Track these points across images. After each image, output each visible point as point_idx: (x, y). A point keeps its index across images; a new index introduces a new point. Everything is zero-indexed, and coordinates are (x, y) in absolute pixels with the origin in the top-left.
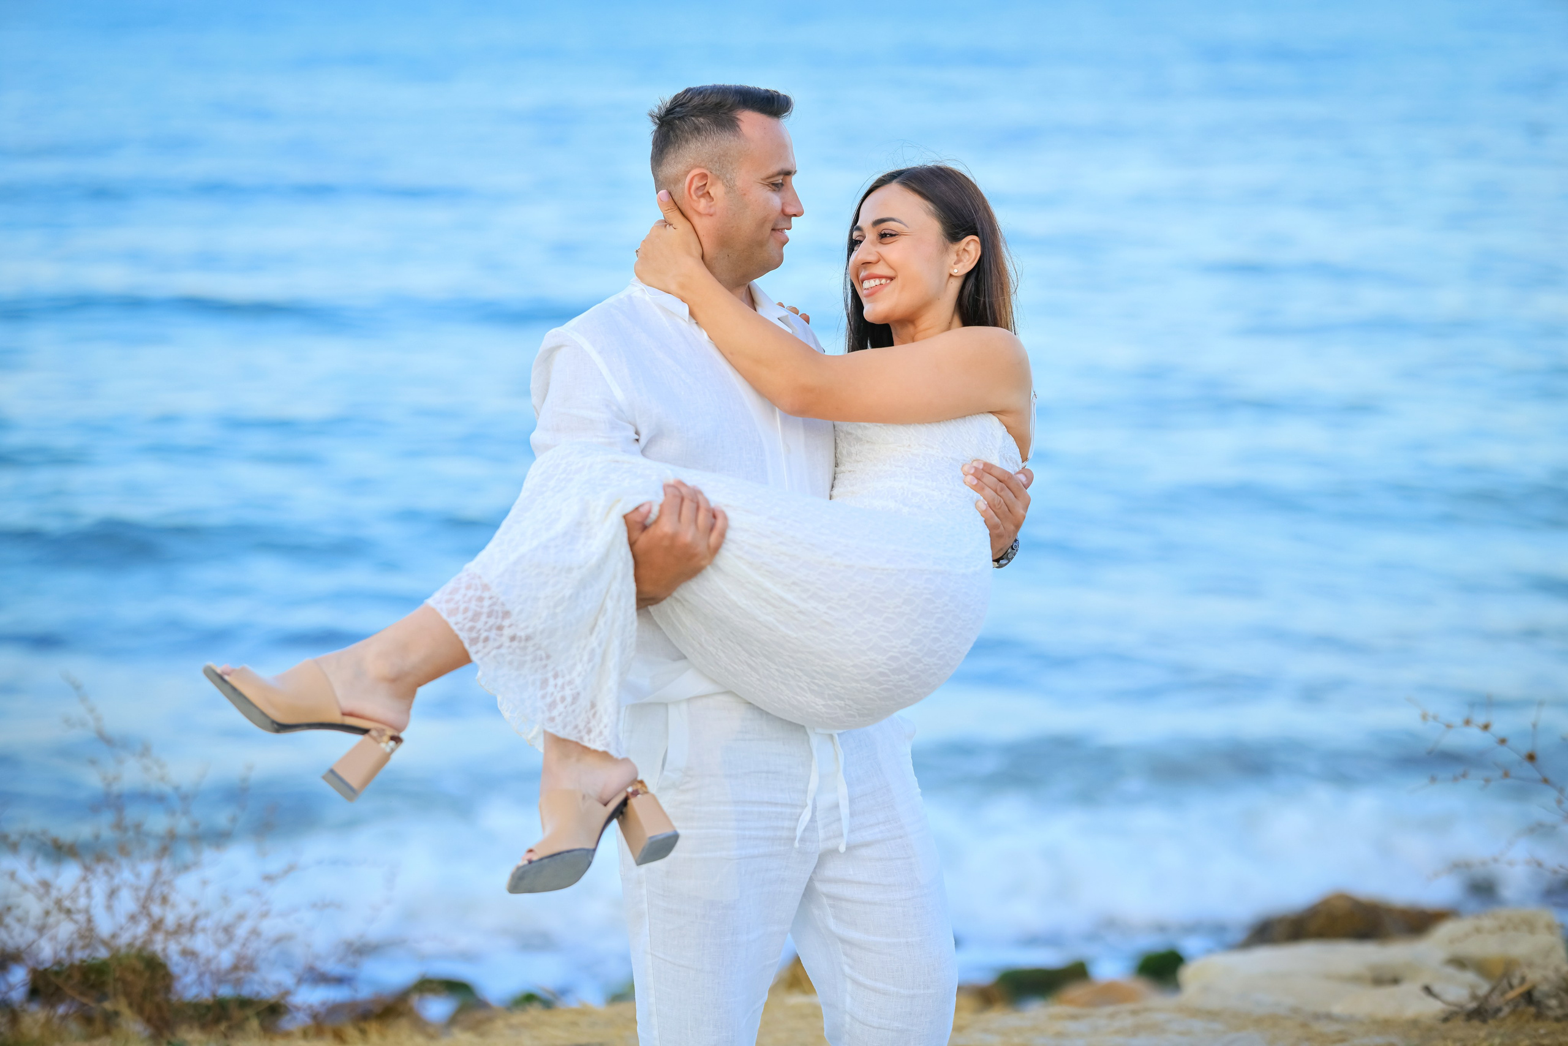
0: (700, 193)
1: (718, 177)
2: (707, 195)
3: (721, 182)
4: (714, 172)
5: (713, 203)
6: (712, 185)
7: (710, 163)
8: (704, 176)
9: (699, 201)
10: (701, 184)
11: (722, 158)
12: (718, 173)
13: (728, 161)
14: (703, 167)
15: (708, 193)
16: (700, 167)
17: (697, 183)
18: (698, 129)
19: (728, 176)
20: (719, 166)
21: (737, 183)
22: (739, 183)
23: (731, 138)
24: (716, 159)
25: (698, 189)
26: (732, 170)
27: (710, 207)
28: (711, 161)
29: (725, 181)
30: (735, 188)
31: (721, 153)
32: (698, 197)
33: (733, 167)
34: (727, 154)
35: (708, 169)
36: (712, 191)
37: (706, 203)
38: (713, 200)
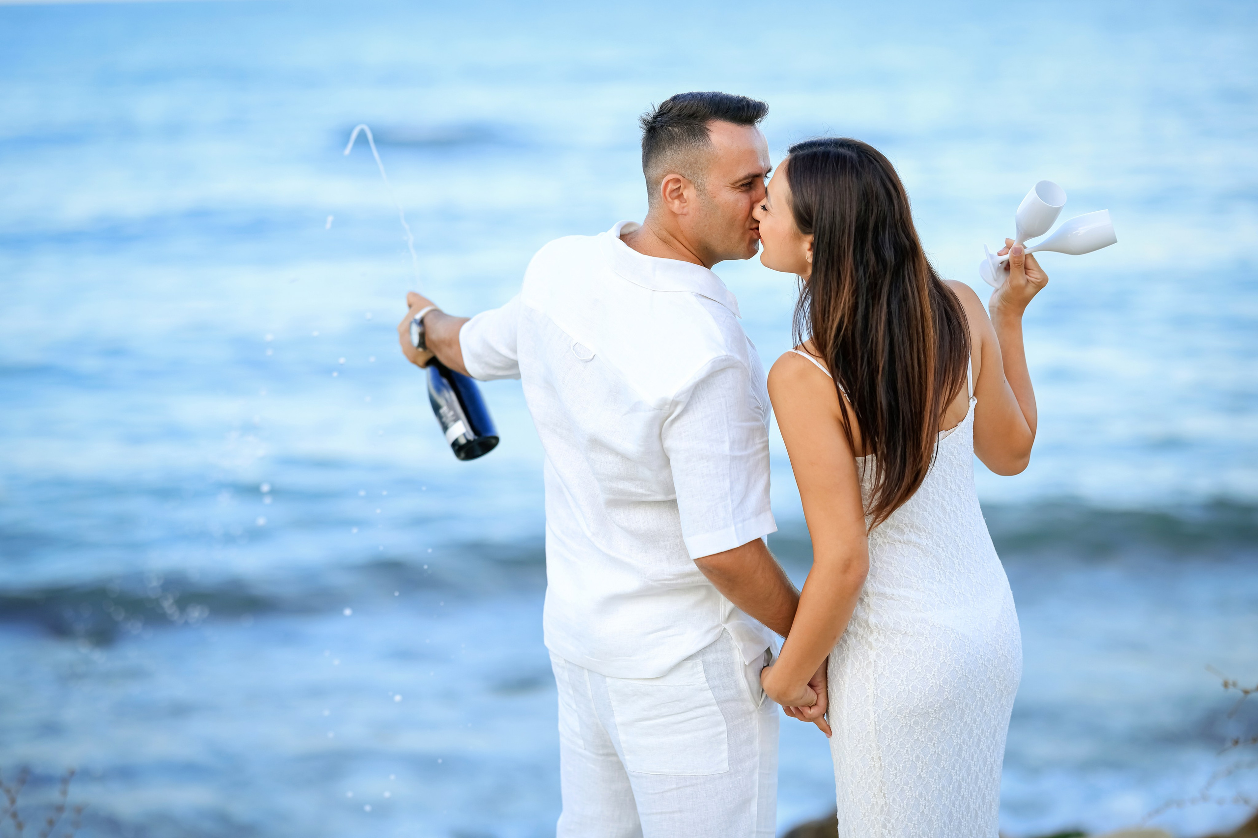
0: (674, 194)
1: (690, 182)
2: (681, 196)
3: (693, 186)
4: (686, 177)
5: (686, 204)
6: (685, 188)
7: (683, 169)
8: (678, 181)
9: (673, 203)
10: (675, 187)
11: (693, 165)
12: (690, 178)
13: (699, 168)
14: (677, 173)
15: (682, 194)
16: (674, 173)
17: (671, 186)
19: (699, 181)
20: (691, 172)
21: (708, 188)
22: (709, 188)
23: (701, 147)
24: (688, 165)
25: (673, 191)
26: (703, 175)
27: (683, 208)
28: (684, 167)
29: (697, 185)
30: (706, 192)
31: (692, 160)
32: (673, 199)
33: (704, 173)
34: (697, 161)
35: (681, 175)
36: (685, 194)
37: (680, 204)
38: (686, 202)
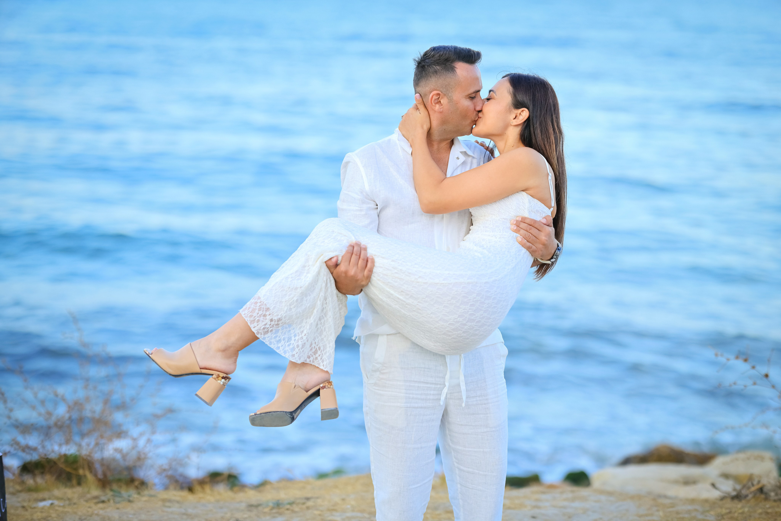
0: (436, 101)
1: (445, 95)
2: (440, 102)
3: (446, 97)
4: (443, 92)
5: (442, 107)
6: (442, 98)
7: (441, 88)
8: (438, 94)
9: (435, 106)
10: (437, 98)
11: (447, 86)
12: (445, 93)
13: (450, 87)
14: (438, 90)
15: (440, 101)
16: (436, 90)
17: (435, 97)
18: (436, 72)
19: (450, 95)
20: (446, 90)
21: (454, 98)
22: (455, 98)
23: (452, 77)
24: (444, 86)
25: (435, 100)
26: (452, 92)
27: (441, 109)
28: (442, 87)
29: (448, 97)
30: (453, 100)
31: (447, 84)
32: (436, 104)
33: (452, 90)
34: (449, 84)
35: (440, 91)
36: (442, 101)
37: (439, 107)
38: (442, 105)
